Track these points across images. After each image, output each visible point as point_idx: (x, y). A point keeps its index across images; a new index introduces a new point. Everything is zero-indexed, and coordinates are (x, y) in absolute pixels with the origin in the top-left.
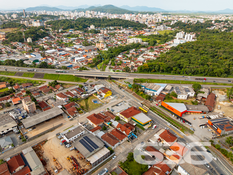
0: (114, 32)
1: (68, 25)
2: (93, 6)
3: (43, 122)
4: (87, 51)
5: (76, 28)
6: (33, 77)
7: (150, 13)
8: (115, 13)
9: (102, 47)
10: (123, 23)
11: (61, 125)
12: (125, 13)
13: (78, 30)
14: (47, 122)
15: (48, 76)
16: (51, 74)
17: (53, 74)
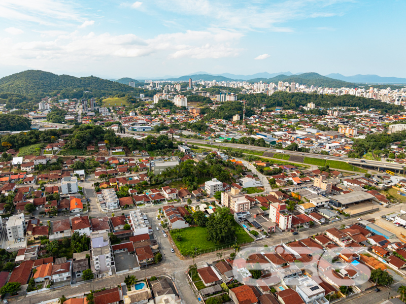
0: (348, 114)
1: (274, 101)
2: (283, 75)
3: (357, 203)
4: (332, 138)
5: (286, 106)
6: (290, 160)
7: (393, 88)
8: (323, 86)
9: (351, 134)
10: (360, 102)
11: (377, 210)
12: (343, 87)
13: (289, 109)
14: (357, 205)
15: (309, 160)
16: (314, 158)
17: (316, 159)
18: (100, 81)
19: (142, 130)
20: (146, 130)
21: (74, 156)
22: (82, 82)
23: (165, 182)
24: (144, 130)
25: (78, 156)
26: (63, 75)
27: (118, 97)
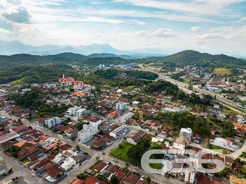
18: (225, 58)
19: (213, 91)
20: (215, 91)
21: (144, 95)
22: (214, 58)
23: (162, 120)
24: (214, 91)
25: (145, 95)
26: (204, 53)
27: (226, 68)
